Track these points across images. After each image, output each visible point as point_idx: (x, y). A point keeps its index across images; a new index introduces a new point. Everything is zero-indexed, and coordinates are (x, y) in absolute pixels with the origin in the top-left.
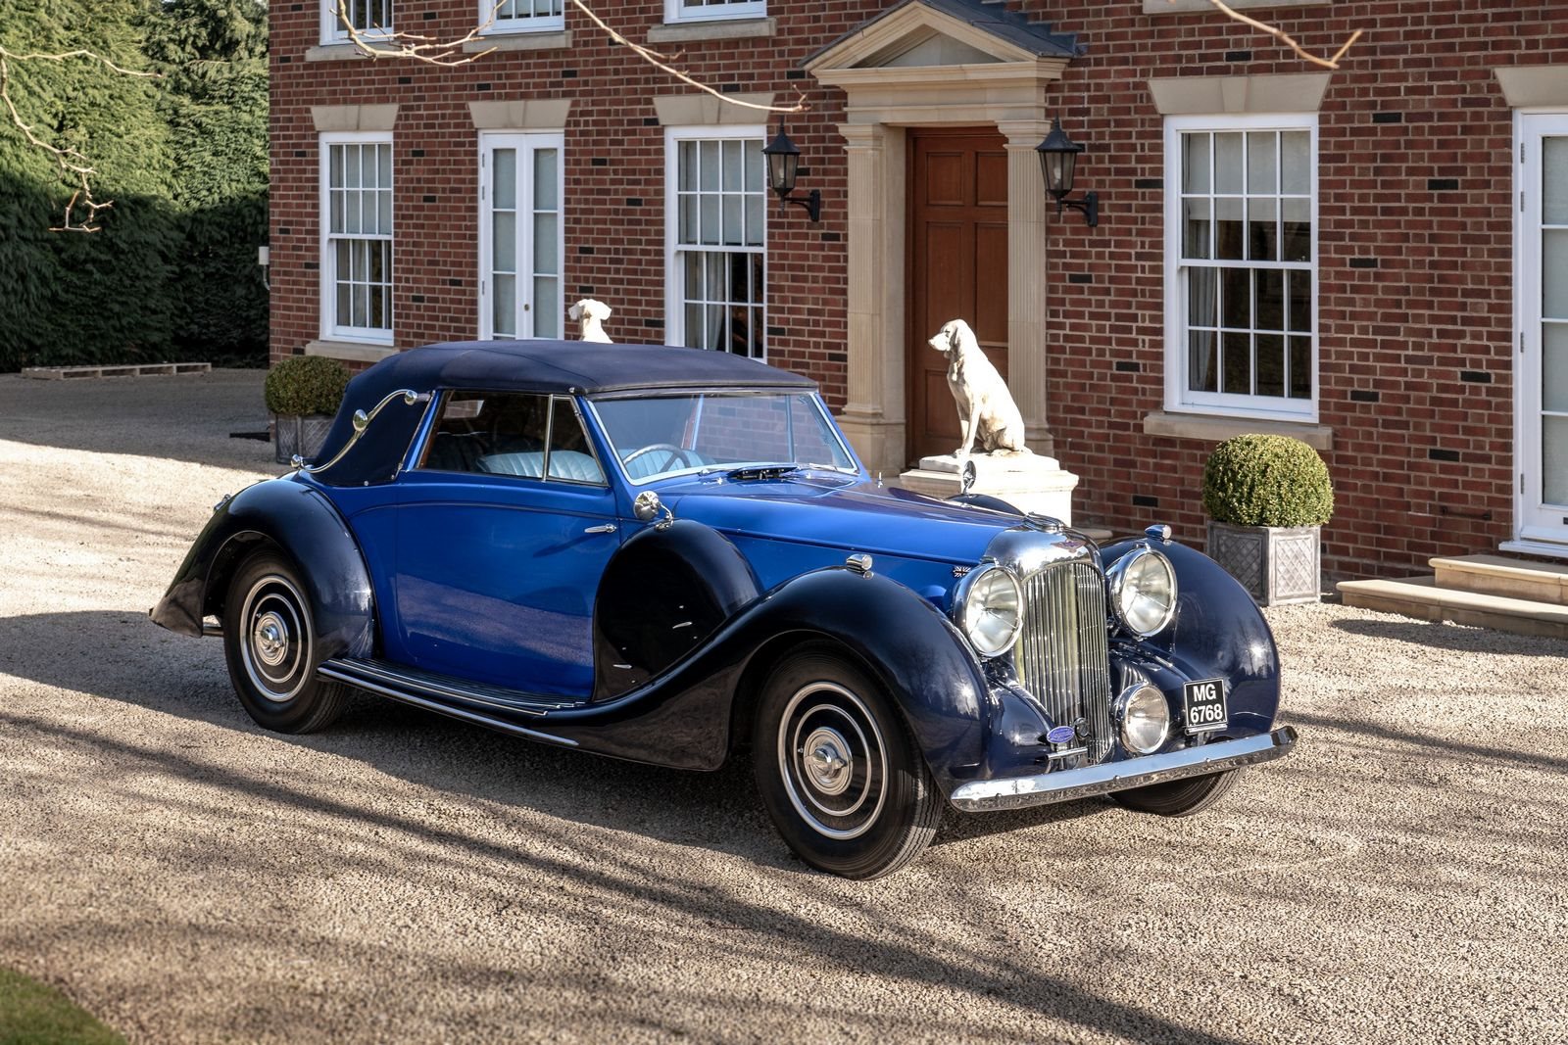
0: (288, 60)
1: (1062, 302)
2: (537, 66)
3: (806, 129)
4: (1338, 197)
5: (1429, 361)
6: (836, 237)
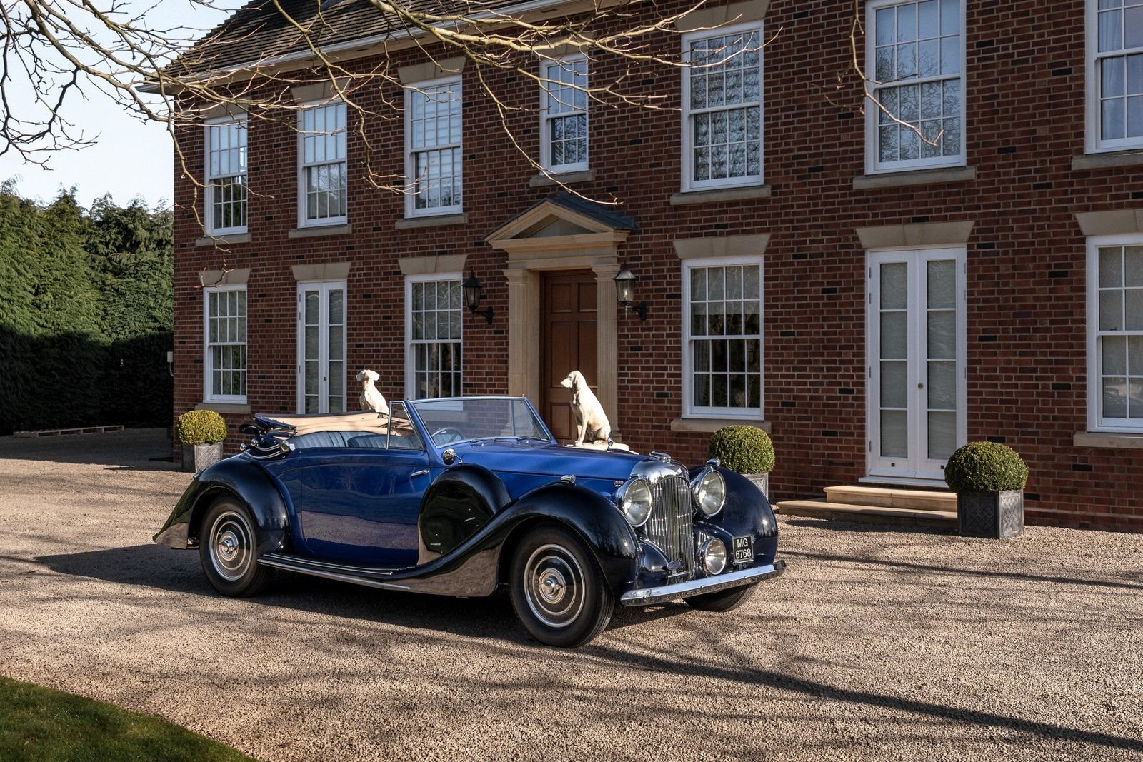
0: (185, 245)
1: (626, 362)
2: (331, 244)
3: (485, 274)
4: (774, 300)
5: (822, 384)
6: (502, 332)
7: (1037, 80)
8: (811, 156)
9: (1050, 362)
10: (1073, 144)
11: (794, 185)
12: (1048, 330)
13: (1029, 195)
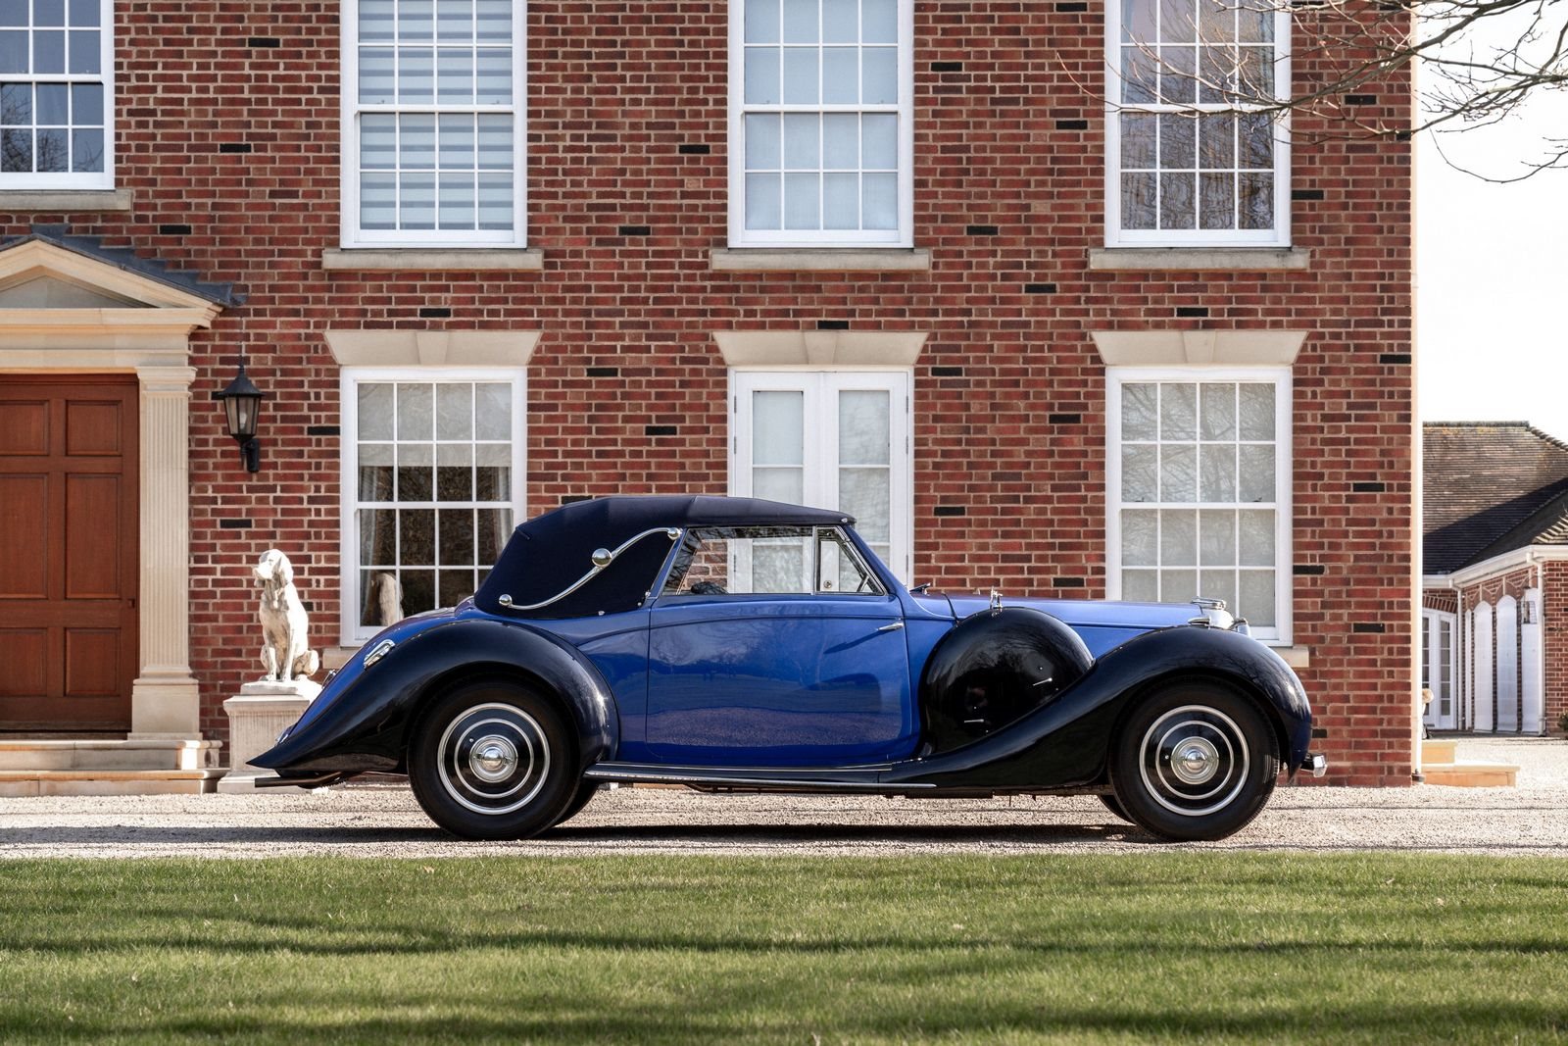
4: (550, 442)
7: (1032, 132)
8: (624, 207)
9: (1051, 546)
10: (1089, 231)
11: (590, 254)
12: (1048, 500)
13: (1018, 300)
